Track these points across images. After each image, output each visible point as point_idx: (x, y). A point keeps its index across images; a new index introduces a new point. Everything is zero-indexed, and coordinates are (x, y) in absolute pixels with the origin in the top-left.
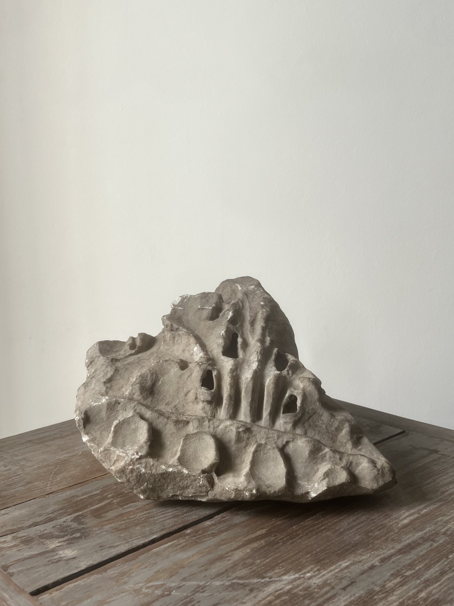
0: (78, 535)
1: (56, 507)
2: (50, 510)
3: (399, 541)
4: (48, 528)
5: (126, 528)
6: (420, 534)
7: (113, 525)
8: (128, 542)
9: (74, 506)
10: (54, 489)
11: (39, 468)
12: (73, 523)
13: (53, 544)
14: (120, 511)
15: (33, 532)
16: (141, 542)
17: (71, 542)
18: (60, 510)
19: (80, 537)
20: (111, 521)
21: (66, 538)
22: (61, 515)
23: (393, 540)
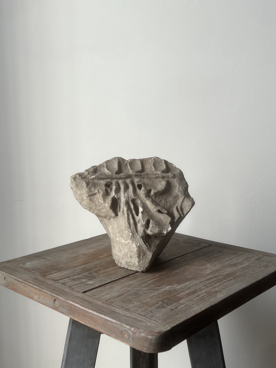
0: (92, 278)
1: (80, 270)
2: (78, 271)
4: (80, 276)
5: (109, 276)
7: (103, 275)
8: (110, 279)
9: (86, 270)
10: (76, 265)
11: (67, 259)
12: (88, 275)
13: (84, 280)
14: (104, 271)
15: (75, 277)
16: (115, 279)
17: (90, 280)
18: (82, 271)
19: (93, 278)
20: (102, 274)
21: (87, 279)
22: (83, 272)
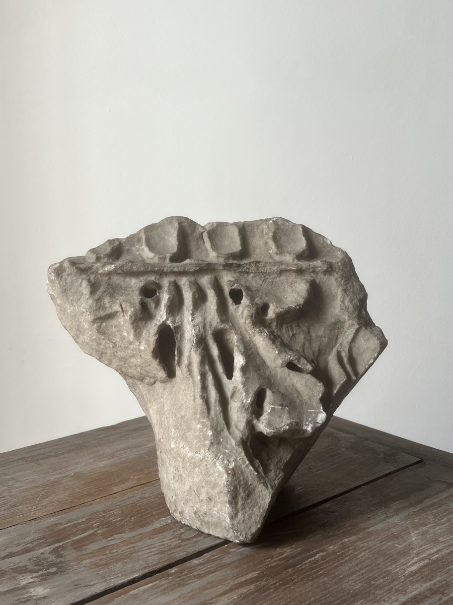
0: (54, 569)
1: (36, 536)
2: (29, 539)
3: (404, 592)
4: (23, 560)
5: (106, 565)
6: (428, 584)
7: (93, 560)
8: (105, 581)
9: (56, 535)
10: (38, 514)
11: (26, 490)
12: (51, 555)
13: (26, 580)
14: (104, 543)
15: (8, 564)
16: (120, 582)
17: (44, 579)
18: (40, 539)
19: (56, 573)
20: (92, 554)
21: (40, 573)
22: (40, 545)
23: (397, 590)
